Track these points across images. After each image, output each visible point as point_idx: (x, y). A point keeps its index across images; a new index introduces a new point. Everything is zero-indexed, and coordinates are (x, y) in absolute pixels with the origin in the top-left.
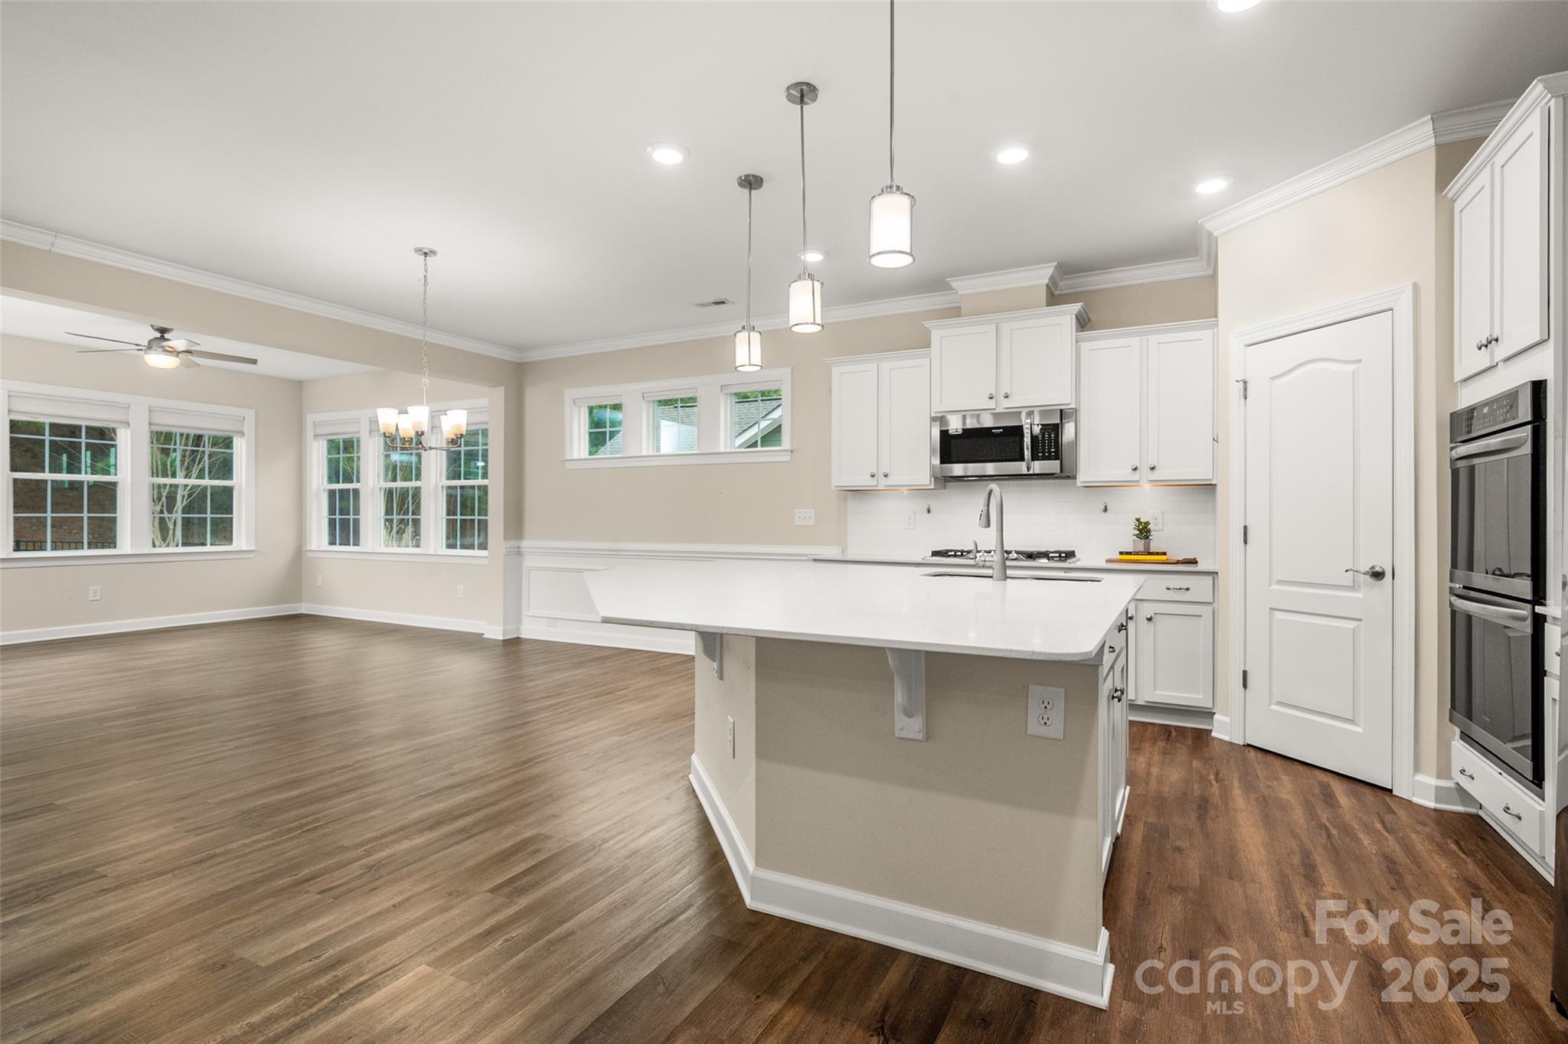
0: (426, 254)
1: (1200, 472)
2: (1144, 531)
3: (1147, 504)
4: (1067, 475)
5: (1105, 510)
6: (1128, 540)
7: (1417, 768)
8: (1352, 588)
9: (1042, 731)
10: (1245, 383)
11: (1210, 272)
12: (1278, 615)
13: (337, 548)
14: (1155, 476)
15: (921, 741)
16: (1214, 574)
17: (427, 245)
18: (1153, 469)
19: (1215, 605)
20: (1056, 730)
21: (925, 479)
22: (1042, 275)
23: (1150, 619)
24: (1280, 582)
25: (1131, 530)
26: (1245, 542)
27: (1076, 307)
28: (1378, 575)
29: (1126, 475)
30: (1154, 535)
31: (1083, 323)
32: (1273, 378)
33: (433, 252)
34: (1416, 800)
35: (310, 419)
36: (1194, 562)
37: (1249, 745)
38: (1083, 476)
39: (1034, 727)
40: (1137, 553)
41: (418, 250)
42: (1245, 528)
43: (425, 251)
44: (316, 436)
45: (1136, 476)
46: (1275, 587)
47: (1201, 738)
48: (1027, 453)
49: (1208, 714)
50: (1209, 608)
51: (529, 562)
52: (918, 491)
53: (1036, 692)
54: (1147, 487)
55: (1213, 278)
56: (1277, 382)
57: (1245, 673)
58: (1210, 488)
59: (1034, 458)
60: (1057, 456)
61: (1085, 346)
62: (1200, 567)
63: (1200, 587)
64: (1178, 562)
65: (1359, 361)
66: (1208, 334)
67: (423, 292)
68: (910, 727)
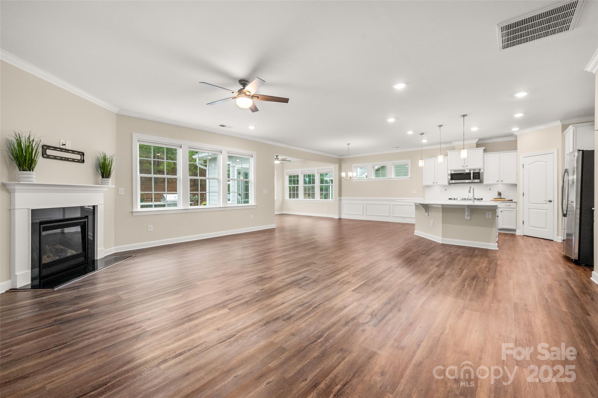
1: (514, 182)
2: (500, 194)
3: (500, 188)
4: (481, 182)
5: (490, 189)
6: (496, 196)
7: (558, 236)
8: (546, 204)
9: (488, 217)
10: (523, 165)
11: (516, 139)
12: (530, 210)
13: (292, 199)
14: (502, 183)
15: (468, 220)
16: (516, 202)
18: (502, 181)
19: (517, 209)
20: (490, 217)
21: (446, 183)
22: (475, 141)
23: (501, 211)
24: (531, 203)
25: (497, 194)
26: (523, 196)
27: (484, 148)
28: (550, 201)
29: (496, 182)
30: (502, 195)
31: (485, 151)
32: (529, 164)
34: (558, 241)
35: (286, 171)
36: (512, 200)
37: (524, 235)
38: (485, 182)
39: (487, 217)
40: (498, 199)
41: (347, 144)
42: (523, 193)
44: (287, 175)
45: (498, 183)
46: (530, 204)
47: (514, 235)
48: (472, 178)
49: (515, 230)
50: (515, 209)
51: (343, 202)
52: (444, 186)
53: (487, 213)
54: (500, 185)
55: (516, 140)
56: (530, 165)
57: (523, 221)
58: (516, 185)
59: (474, 179)
60: (479, 178)
61: (486, 156)
62: (513, 201)
63: (513, 205)
64: (508, 200)
65: (547, 162)
66: (515, 153)
68: (469, 218)
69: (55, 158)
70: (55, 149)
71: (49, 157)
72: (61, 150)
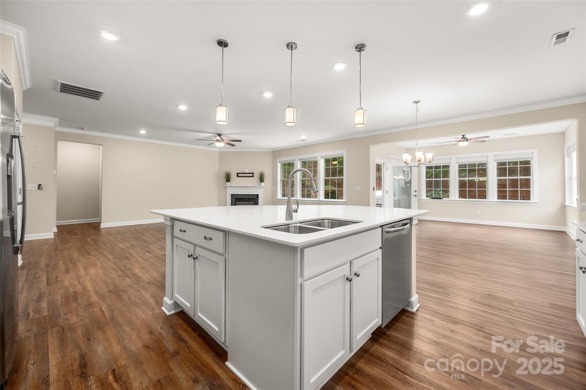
0: (417, 102)
17: (416, 100)
33: (419, 101)
41: (414, 102)
43: (416, 102)
67: (416, 116)
69: (242, 177)
70: (242, 173)
71: (239, 177)
72: (244, 173)
